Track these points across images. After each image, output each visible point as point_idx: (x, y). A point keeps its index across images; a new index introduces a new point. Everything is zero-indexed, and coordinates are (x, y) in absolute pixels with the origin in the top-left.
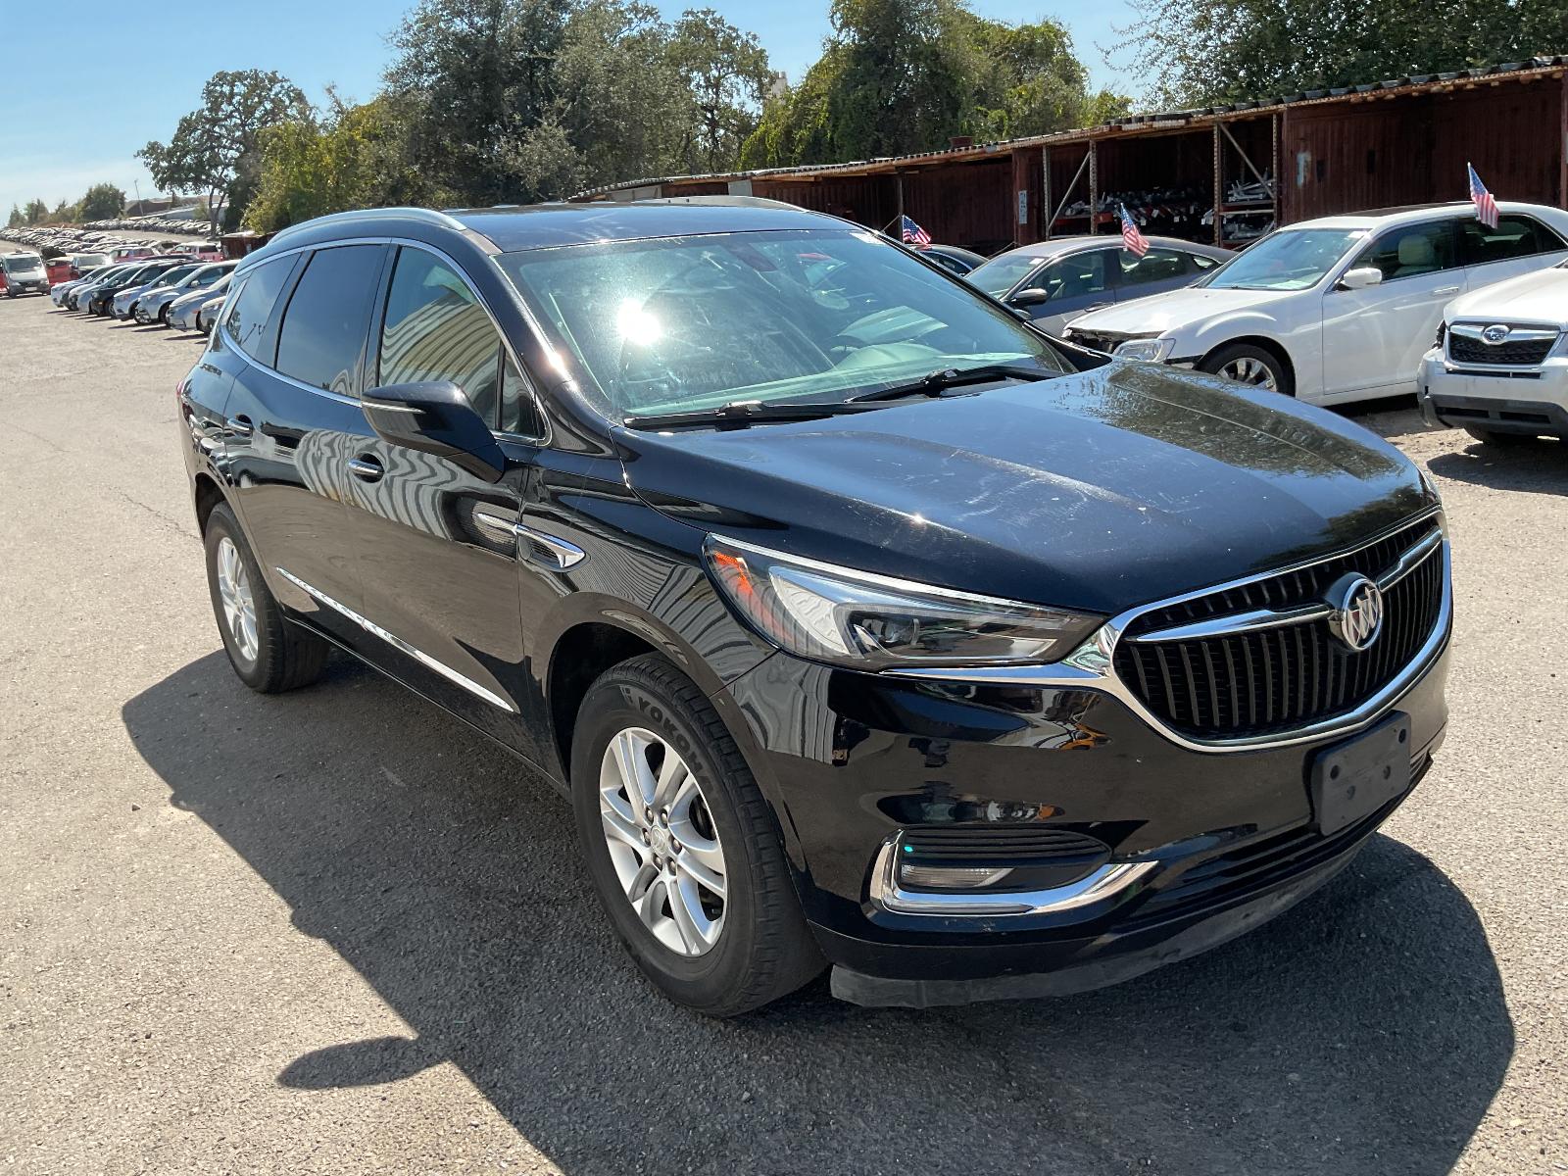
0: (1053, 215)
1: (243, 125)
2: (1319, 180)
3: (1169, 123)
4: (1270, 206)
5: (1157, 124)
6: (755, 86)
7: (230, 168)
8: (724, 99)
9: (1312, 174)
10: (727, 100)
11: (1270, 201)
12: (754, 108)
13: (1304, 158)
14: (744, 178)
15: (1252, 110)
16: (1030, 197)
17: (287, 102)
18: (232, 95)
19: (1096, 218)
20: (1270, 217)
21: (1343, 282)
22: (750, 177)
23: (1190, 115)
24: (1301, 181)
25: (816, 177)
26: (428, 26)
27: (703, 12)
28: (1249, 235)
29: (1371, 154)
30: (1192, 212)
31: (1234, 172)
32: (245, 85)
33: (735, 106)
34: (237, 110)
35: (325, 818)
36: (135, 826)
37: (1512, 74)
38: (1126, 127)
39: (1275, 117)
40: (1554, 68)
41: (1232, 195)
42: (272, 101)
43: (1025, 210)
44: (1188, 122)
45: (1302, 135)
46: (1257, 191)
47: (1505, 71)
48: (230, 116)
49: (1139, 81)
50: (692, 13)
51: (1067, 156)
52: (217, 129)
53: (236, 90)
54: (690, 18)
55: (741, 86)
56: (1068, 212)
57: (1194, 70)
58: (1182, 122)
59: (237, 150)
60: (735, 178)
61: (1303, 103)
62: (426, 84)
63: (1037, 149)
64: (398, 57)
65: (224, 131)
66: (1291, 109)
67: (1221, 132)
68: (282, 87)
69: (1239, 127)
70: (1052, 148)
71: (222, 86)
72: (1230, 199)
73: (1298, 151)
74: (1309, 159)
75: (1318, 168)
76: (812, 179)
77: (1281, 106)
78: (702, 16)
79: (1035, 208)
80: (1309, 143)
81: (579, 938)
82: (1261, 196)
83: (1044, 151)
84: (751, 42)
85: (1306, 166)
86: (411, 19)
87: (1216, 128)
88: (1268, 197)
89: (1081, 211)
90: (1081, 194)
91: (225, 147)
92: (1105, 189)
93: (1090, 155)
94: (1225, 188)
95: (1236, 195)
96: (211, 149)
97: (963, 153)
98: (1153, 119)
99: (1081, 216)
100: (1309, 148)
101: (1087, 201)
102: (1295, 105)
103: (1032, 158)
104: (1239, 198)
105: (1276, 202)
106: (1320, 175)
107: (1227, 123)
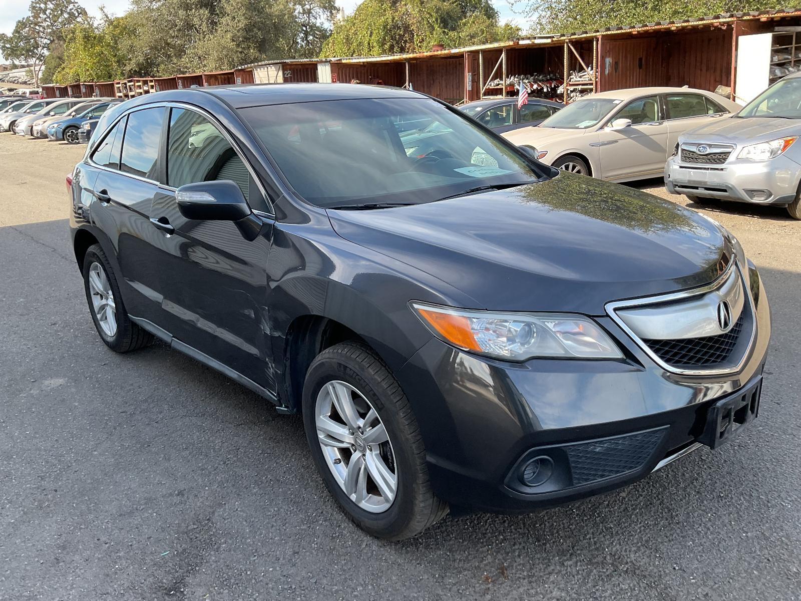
0: (484, 86)
1: (52, 25)
2: (616, 72)
3: (544, 41)
4: (592, 84)
5: (537, 41)
6: (329, 14)
7: (45, 49)
8: (313, 20)
9: (612, 67)
10: (314, 21)
11: (591, 82)
12: (328, 26)
13: (608, 60)
14: (326, 62)
15: (584, 35)
16: (473, 76)
17: (77, 15)
18: (46, 9)
19: (506, 88)
20: (591, 90)
22: (329, 61)
23: (553, 37)
24: (607, 72)
25: (363, 62)
29: (640, 60)
30: (553, 86)
31: (575, 67)
32: (53, 4)
33: (318, 25)
34: (49, 17)
35: (132, 385)
36: (31, 390)
37: (710, 22)
38: (521, 42)
39: (595, 39)
40: (730, 19)
41: (573, 78)
42: (69, 13)
43: (470, 83)
44: (552, 41)
45: (608, 49)
46: (585, 76)
47: (707, 20)
48: (45, 20)
49: (527, 19)
51: (491, 56)
52: (37, 27)
53: (48, 7)
55: (321, 14)
56: (492, 84)
57: (555, 14)
58: (549, 41)
59: (49, 39)
60: (321, 62)
61: (609, 33)
62: (155, 7)
63: (477, 52)
65: (41, 29)
66: (603, 36)
67: (569, 47)
68: (74, 6)
69: (577, 44)
70: (484, 51)
71: (40, 4)
72: (572, 80)
73: (606, 57)
74: (611, 61)
75: (615, 65)
76: (362, 64)
77: (598, 34)
79: (475, 82)
80: (611, 53)
81: (272, 440)
82: (587, 79)
83: (480, 53)
85: (609, 65)
87: (565, 44)
88: (591, 80)
89: (498, 85)
90: (498, 75)
91: (42, 38)
92: (510, 73)
93: (503, 55)
94: (569, 75)
95: (575, 78)
96: (35, 38)
97: (439, 52)
98: (535, 38)
99: (498, 87)
100: (611, 55)
101: (501, 79)
102: (605, 33)
103: (474, 56)
104: (576, 80)
105: (594, 82)
106: (616, 69)
107: (571, 41)
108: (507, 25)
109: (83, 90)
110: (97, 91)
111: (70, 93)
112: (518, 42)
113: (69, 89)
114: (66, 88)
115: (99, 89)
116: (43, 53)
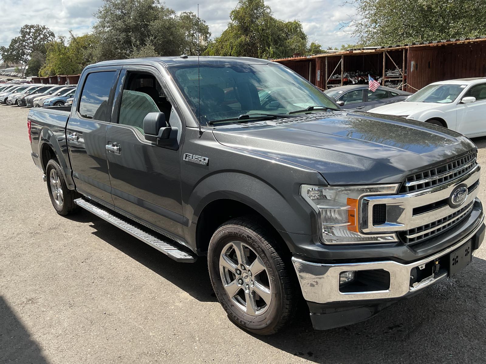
0: (328, 78)
1: (33, 42)
2: (416, 70)
3: (369, 51)
4: (402, 78)
5: (365, 51)
6: (204, 36)
7: (28, 56)
8: (195, 40)
9: (415, 68)
11: (401, 76)
13: (413, 63)
15: (397, 48)
16: (321, 72)
17: (48, 36)
18: (30, 32)
19: (343, 80)
20: (401, 81)
21: (462, 101)
23: (376, 49)
24: (412, 70)
26: (107, 12)
27: (189, 13)
28: (393, 86)
29: (429, 62)
31: (389, 67)
32: (34, 29)
33: (198, 43)
34: (31, 37)
38: (354, 52)
39: (404, 50)
41: (388, 74)
42: (44, 35)
43: (319, 76)
44: (375, 51)
45: (412, 56)
46: (397, 73)
48: (29, 39)
50: (185, 13)
51: (334, 60)
52: (24, 43)
54: (185, 14)
56: (334, 77)
58: (374, 51)
59: (31, 50)
61: (415, 46)
63: (324, 57)
64: (97, 21)
65: (27, 44)
66: (410, 48)
67: (386, 55)
68: (47, 31)
69: (391, 52)
70: (329, 57)
71: (26, 29)
72: (387, 75)
73: (411, 61)
75: (416, 66)
77: (407, 47)
78: (189, 14)
79: (323, 76)
80: (414, 58)
82: (398, 74)
83: (326, 58)
84: (203, 23)
85: (413, 66)
86: (102, 9)
87: (384, 53)
88: (400, 75)
89: (337, 78)
90: (338, 72)
91: (27, 49)
92: (346, 70)
93: (342, 60)
94: (386, 71)
95: (389, 74)
96: (22, 49)
97: (299, 58)
98: (364, 49)
99: (338, 79)
100: (414, 60)
101: (340, 74)
102: (411, 46)
103: (321, 61)
104: (390, 75)
105: (403, 76)
106: (417, 68)
107: (387, 52)
108: (313, 44)
109: (59, 80)
110: (68, 81)
111: (50, 81)
112: (352, 52)
113: (50, 80)
114: (48, 78)
115: (69, 79)
116: (27, 58)
